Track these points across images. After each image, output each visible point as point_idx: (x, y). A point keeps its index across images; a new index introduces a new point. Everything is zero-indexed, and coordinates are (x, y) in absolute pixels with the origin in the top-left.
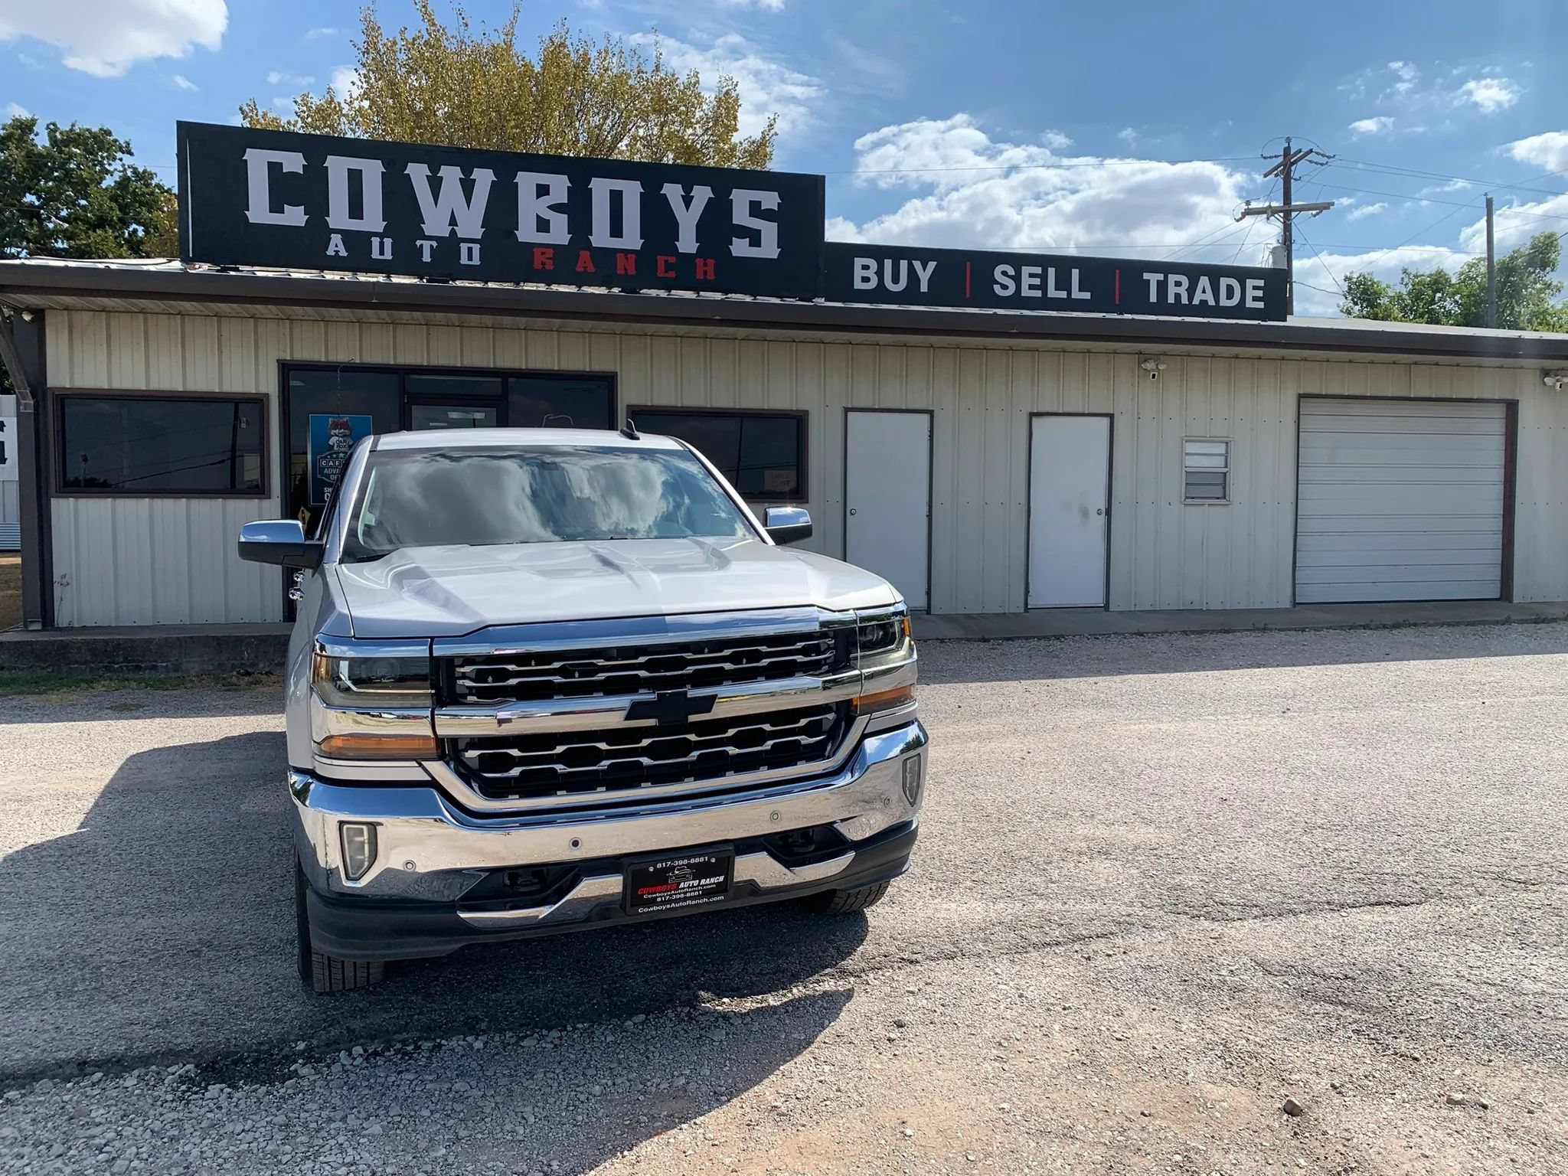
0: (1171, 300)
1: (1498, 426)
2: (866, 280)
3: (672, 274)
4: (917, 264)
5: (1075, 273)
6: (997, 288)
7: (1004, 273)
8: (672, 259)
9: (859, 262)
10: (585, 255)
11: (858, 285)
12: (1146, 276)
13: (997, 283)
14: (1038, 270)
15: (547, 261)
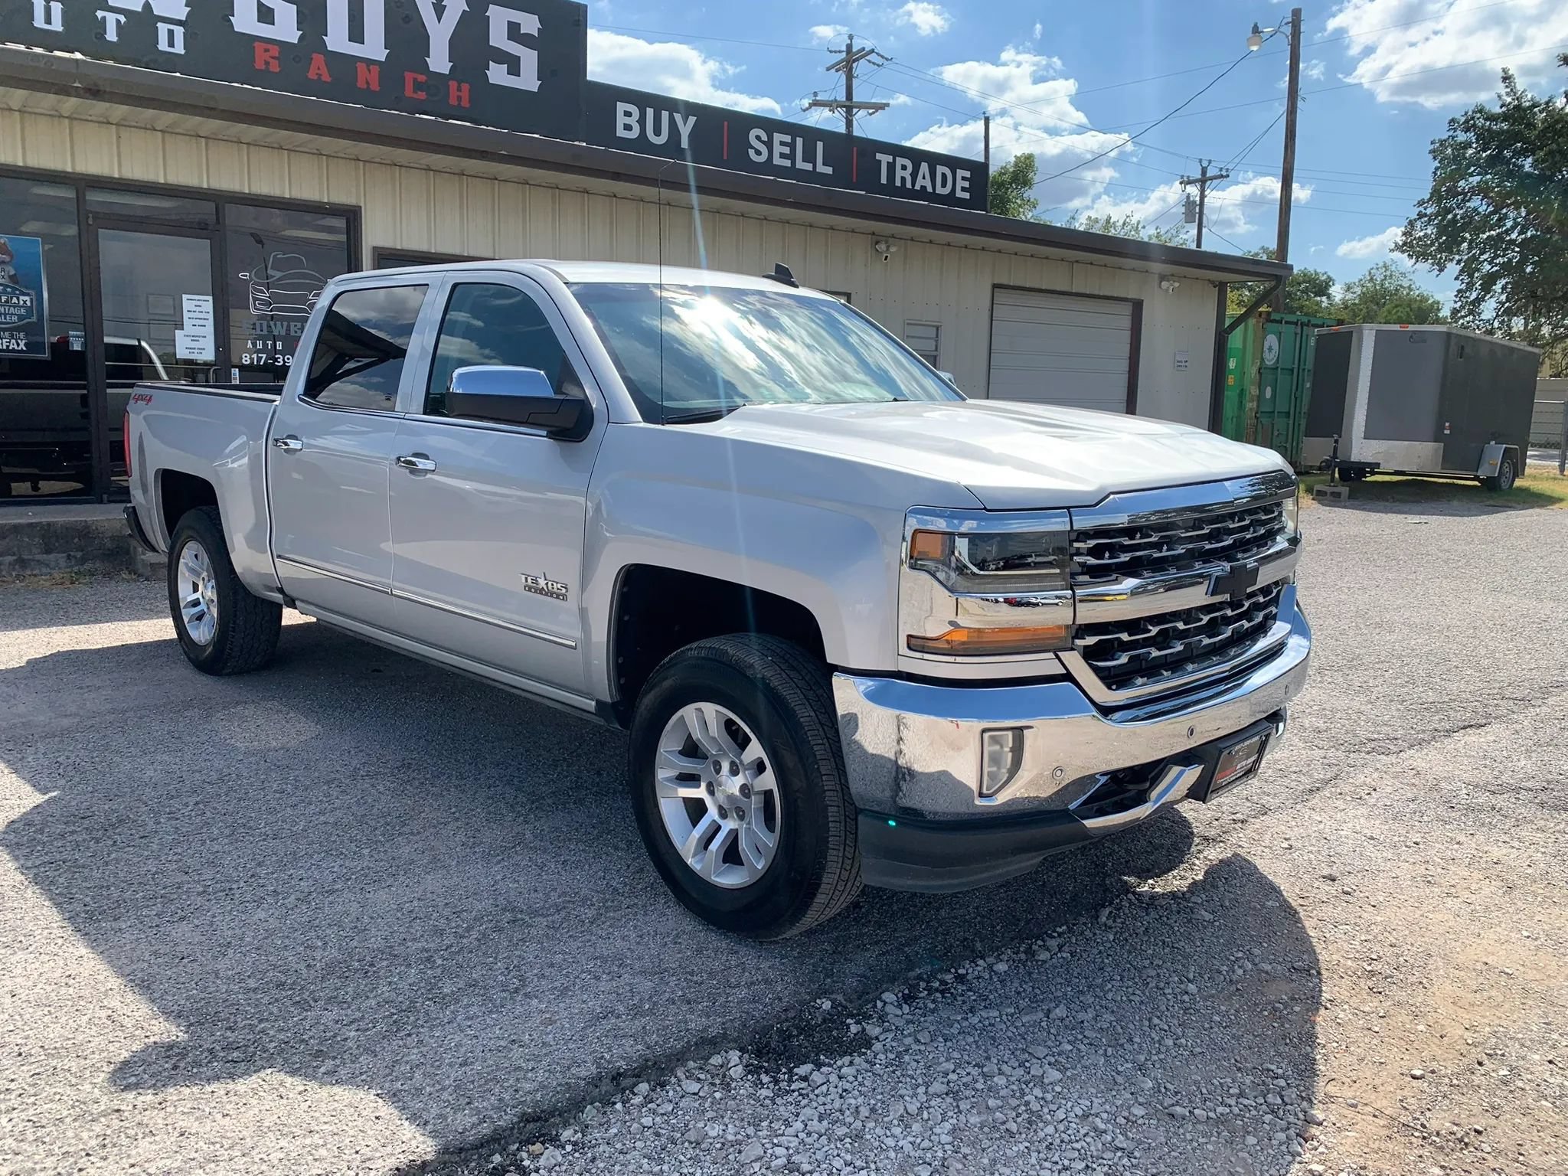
0: (898, 183)
1: (1126, 323)
2: (628, 127)
3: (422, 95)
4: (678, 117)
5: (820, 145)
6: (751, 152)
7: (758, 138)
8: (422, 78)
9: (621, 107)
10: (318, 59)
11: (621, 132)
12: (879, 156)
13: (752, 148)
14: (788, 139)
15: (271, 60)
